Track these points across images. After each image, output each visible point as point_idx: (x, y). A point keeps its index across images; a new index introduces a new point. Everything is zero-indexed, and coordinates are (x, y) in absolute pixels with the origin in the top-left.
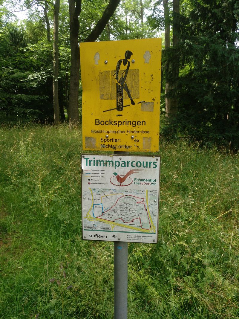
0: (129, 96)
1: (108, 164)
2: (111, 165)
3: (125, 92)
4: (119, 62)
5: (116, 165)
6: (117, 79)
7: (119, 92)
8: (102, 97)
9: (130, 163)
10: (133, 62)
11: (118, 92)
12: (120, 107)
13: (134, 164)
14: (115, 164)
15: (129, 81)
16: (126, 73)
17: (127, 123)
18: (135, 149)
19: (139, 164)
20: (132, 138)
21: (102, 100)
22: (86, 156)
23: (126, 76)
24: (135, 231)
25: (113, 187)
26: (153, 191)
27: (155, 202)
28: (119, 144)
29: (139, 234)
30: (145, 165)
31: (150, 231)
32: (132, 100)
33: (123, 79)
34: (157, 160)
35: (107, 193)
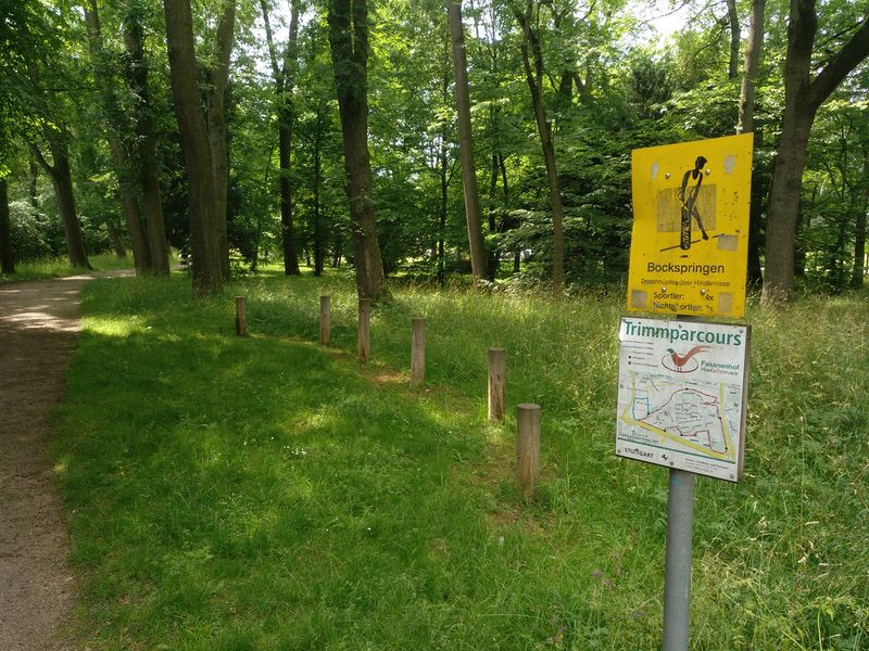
0: (700, 226)
1: (660, 333)
2: (665, 335)
3: (693, 219)
4: (687, 174)
5: (672, 337)
6: (683, 200)
7: (685, 220)
8: (660, 229)
9: (696, 335)
10: (707, 174)
11: (683, 220)
12: (685, 244)
13: (702, 336)
14: (671, 335)
15: (700, 203)
16: (697, 191)
17: (696, 268)
18: (705, 311)
19: (710, 337)
20: (703, 294)
21: (660, 233)
22: (628, 319)
23: (696, 195)
24: (700, 453)
25: (666, 372)
26: (733, 386)
27: (736, 405)
28: (681, 302)
29: (706, 460)
30: (720, 340)
31: (725, 457)
32: (703, 232)
33: (692, 200)
34: (741, 332)
35: (657, 382)
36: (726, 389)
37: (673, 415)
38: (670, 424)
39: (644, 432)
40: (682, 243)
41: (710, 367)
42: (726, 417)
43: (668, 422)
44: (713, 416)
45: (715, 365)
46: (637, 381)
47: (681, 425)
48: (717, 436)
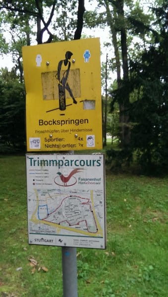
0: (71, 95)
1: (52, 164)
2: (55, 164)
4: (60, 63)
7: (61, 92)
8: (45, 98)
9: (73, 162)
10: (73, 62)
11: (60, 92)
12: (62, 107)
13: (78, 163)
14: (59, 164)
15: (70, 81)
17: (70, 122)
18: (79, 148)
19: (82, 163)
20: (76, 137)
21: (45, 101)
22: (30, 156)
23: (67, 76)
24: (82, 235)
25: (57, 187)
26: (98, 191)
27: (101, 202)
30: (89, 164)
31: (97, 235)
32: (74, 99)
34: (100, 158)
35: (52, 194)
36: (94, 193)
37: (64, 214)
38: (63, 219)
39: (47, 227)
40: (60, 106)
41: (83, 181)
42: (95, 211)
43: (61, 218)
44: (88, 210)
45: (87, 180)
46: (39, 195)
47: (69, 219)
48: (91, 223)
